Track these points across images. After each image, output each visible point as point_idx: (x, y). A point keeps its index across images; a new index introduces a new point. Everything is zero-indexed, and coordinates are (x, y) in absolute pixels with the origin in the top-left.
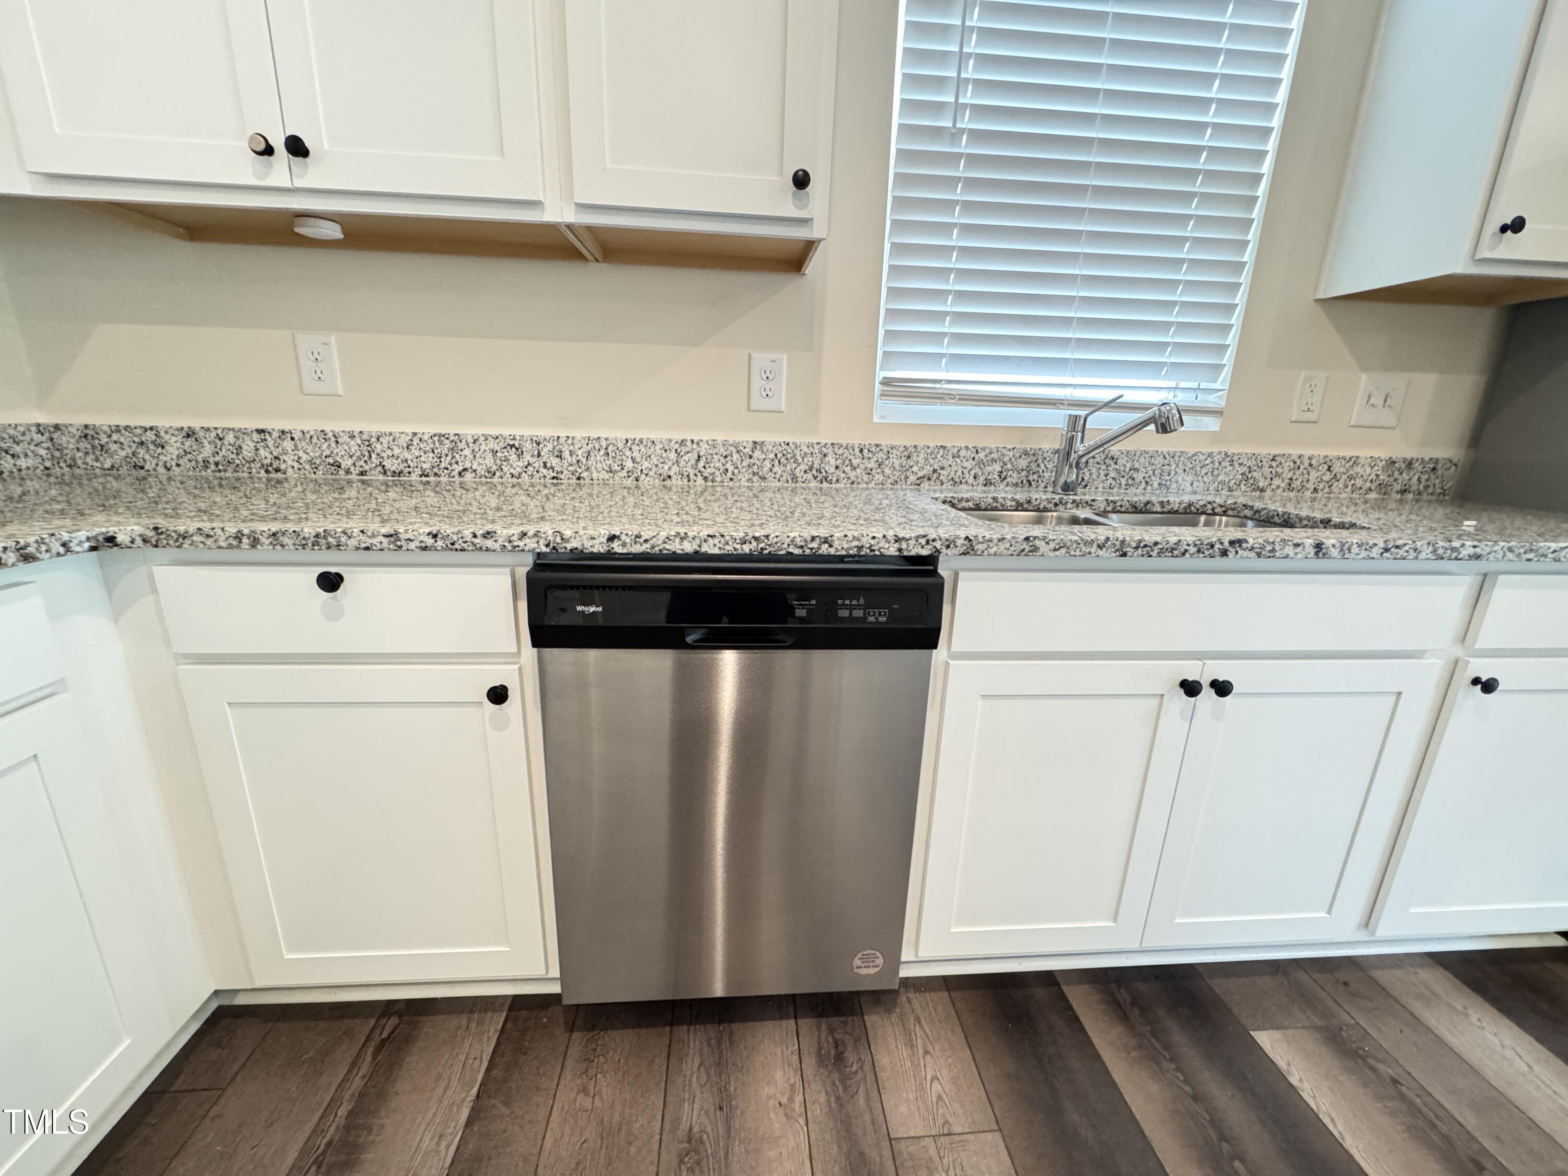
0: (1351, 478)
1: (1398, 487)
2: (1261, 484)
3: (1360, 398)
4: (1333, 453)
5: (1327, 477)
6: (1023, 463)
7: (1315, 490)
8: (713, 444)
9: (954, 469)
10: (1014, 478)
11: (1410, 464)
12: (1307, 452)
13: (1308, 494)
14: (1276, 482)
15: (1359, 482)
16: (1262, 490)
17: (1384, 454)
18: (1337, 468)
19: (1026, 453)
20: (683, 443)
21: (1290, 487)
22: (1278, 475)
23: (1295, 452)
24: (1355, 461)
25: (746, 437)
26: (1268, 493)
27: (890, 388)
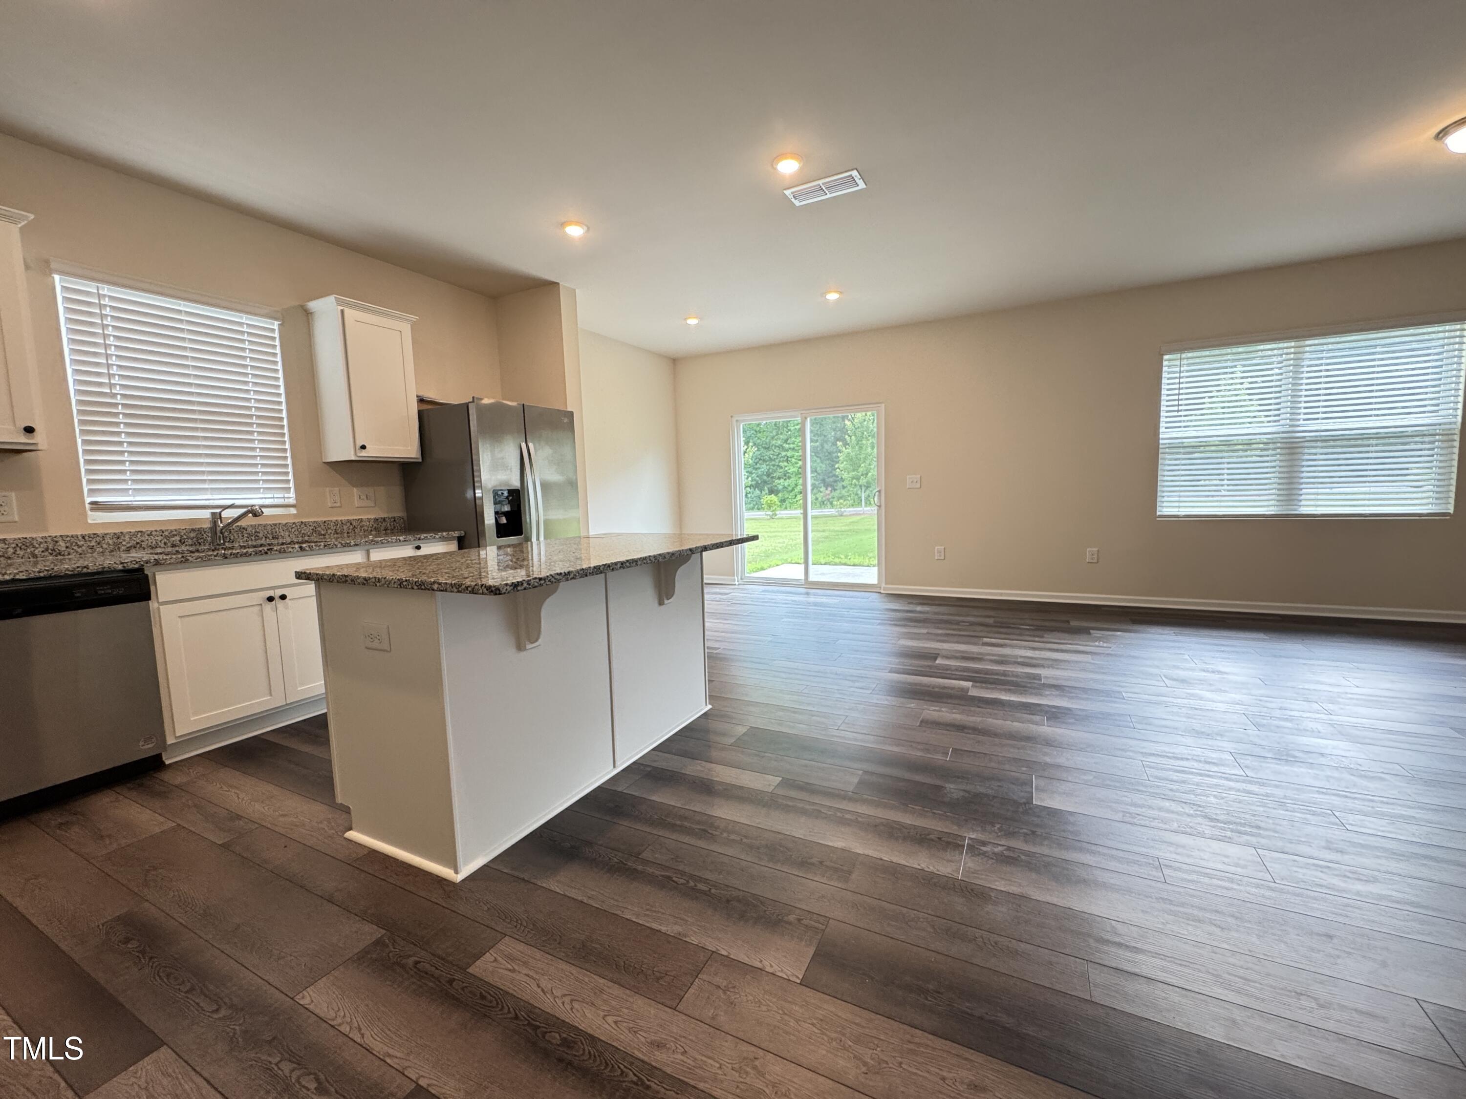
0: (362, 527)
1: (383, 528)
2: (323, 533)
3: (356, 498)
4: (350, 518)
5: (351, 527)
6: (192, 535)
7: (348, 533)
9: (152, 541)
10: (190, 542)
11: (384, 519)
12: (339, 519)
13: (345, 535)
14: (329, 531)
15: (366, 528)
16: (324, 535)
17: (373, 517)
18: (354, 523)
19: (193, 530)
21: (336, 533)
22: (330, 528)
23: (334, 519)
24: (361, 520)
26: (327, 536)
27: (97, 506)
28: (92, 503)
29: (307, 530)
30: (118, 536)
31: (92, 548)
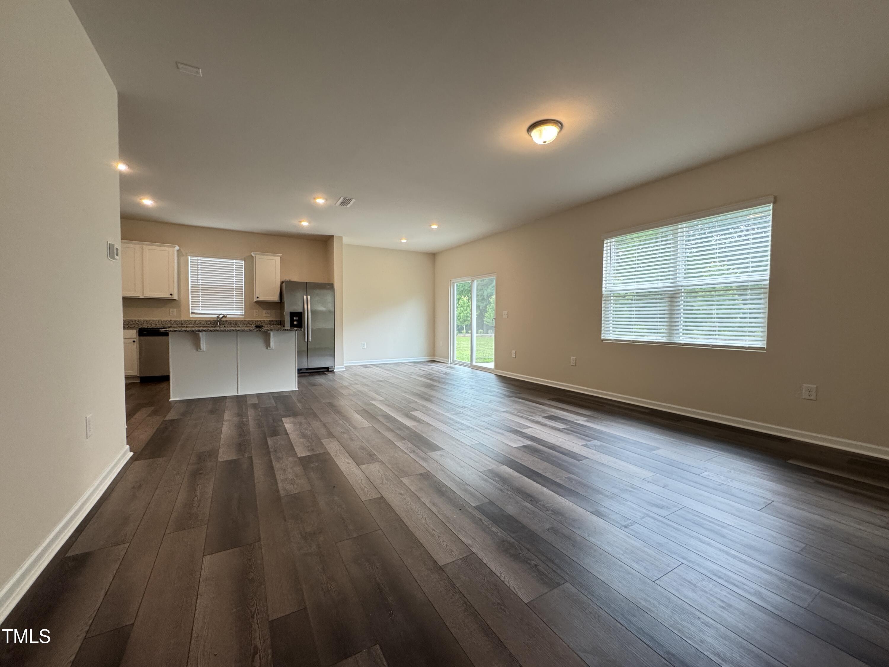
0: (264, 323)
3: (264, 313)
4: (261, 320)
5: (261, 323)
6: (214, 322)
8: (164, 320)
9: (203, 323)
10: (212, 324)
11: (273, 321)
12: (257, 320)
15: (266, 323)
17: (268, 320)
19: (214, 320)
20: (159, 320)
23: (255, 320)
24: (264, 321)
25: (169, 319)
27: (193, 313)
28: (192, 312)
29: (245, 323)
30: (195, 321)
31: (189, 323)
